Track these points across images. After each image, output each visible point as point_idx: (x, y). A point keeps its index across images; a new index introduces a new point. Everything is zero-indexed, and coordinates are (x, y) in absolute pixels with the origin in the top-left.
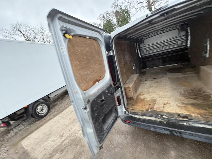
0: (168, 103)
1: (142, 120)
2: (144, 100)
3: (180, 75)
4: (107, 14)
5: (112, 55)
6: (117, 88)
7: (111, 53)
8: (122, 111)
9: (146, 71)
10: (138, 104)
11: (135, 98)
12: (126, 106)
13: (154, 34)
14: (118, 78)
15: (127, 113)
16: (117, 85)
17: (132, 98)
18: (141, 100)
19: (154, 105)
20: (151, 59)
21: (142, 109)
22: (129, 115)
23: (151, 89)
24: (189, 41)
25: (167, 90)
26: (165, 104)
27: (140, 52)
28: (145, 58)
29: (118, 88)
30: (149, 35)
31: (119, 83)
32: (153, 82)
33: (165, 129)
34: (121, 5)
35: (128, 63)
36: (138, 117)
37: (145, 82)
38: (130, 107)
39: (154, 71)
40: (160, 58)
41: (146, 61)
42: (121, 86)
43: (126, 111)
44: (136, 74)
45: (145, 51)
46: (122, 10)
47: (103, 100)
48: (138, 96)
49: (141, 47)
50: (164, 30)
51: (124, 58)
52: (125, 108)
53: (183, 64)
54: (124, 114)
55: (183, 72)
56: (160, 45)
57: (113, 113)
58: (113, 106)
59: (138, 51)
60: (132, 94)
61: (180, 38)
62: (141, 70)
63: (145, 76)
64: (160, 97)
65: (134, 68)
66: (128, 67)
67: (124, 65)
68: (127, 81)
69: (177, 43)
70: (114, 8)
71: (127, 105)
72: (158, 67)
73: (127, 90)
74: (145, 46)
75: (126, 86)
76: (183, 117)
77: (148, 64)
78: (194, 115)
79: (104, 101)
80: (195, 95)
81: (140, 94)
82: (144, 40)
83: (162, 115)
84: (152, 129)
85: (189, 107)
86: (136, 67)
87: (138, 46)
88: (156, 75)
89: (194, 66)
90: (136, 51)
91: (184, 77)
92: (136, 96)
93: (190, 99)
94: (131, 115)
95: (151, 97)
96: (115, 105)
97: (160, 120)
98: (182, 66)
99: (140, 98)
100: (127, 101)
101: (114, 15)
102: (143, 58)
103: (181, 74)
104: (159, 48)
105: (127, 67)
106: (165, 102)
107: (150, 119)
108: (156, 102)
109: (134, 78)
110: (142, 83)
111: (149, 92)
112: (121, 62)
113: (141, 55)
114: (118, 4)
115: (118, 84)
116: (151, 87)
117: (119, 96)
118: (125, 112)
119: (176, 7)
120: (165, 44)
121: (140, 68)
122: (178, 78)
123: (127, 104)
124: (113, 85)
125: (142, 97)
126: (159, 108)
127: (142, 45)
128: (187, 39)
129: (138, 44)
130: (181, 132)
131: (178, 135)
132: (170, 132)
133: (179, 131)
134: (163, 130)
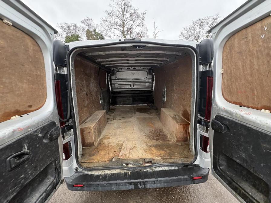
0: (134, 147)
1: (102, 176)
2: (108, 146)
3: (146, 116)
4: (75, 27)
5: (66, 75)
6: (67, 129)
7: (65, 71)
8: (70, 169)
9: (115, 108)
10: (100, 152)
11: (96, 144)
12: (80, 159)
13: (127, 69)
14: (71, 111)
15: (80, 170)
16: (67, 124)
17: (92, 144)
18: (105, 146)
19: (120, 151)
20: (122, 95)
21: (104, 160)
22: (82, 174)
23: (119, 130)
24: (154, 85)
25: (135, 131)
26: (131, 149)
27: (111, 84)
28: (116, 93)
29: (69, 129)
30: (122, 69)
31: (73, 120)
32: (121, 121)
33: (129, 183)
34: (95, 26)
35: (94, 94)
36: (96, 173)
37: (113, 122)
38: (86, 159)
39: (124, 109)
40: (130, 96)
41: (117, 96)
42: (75, 125)
43: (78, 167)
44: (103, 110)
45: (116, 85)
46: (96, 33)
47: (24, 154)
48: (101, 140)
49: (112, 79)
50: (136, 68)
51: (88, 86)
52: (78, 162)
53: (149, 105)
54: (73, 173)
55: (149, 113)
56: (131, 82)
57: (49, 176)
58: (51, 163)
59: (109, 82)
60: (92, 138)
61: (147, 80)
62: (110, 107)
63: (113, 114)
64: (128, 140)
65: (100, 103)
66: (92, 99)
67: (86, 95)
68: (87, 118)
69: (146, 84)
70: (86, 25)
71: (82, 157)
72: (128, 105)
73: (85, 133)
74: (117, 79)
75: (85, 126)
76: (148, 162)
77: (118, 100)
78: (156, 158)
79: (26, 157)
80: (158, 136)
81: (104, 138)
82: (117, 72)
83: (127, 164)
84: (114, 188)
85: (153, 149)
86: (104, 101)
87: (109, 77)
88: (126, 114)
89: (156, 108)
90: (107, 83)
91: (150, 118)
92: (99, 140)
93: (153, 141)
94: (86, 172)
95: (117, 140)
96: (57, 160)
97: (125, 171)
98: (148, 107)
99: (104, 143)
100: (83, 149)
101: (85, 33)
102: (113, 92)
103: (148, 115)
104: (130, 84)
105: (90, 99)
106: (131, 146)
107: (113, 172)
108: (123, 148)
109: (99, 115)
110: (108, 122)
111: (115, 135)
112: (82, 90)
113: (112, 89)
114: (92, 23)
115: (70, 122)
116: (119, 127)
117: (69, 142)
118: (76, 169)
119: (147, 45)
120: (136, 83)
121: (109, 104)
122: (145, 119)
123: (83, 155)
124: (58, 123)
125: (106, 142)
126: (125, 155)
127: (113, 77)
128: (153, 83)
129: (109, 74)
130: (145, 182)
131: (142, 187)
132: (134, 185)
133: (143, 182)
134: (128, 184)
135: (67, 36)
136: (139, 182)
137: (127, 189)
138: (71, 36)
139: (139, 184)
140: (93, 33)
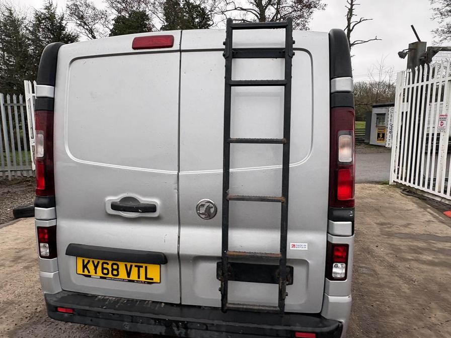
33: (155, 320)
84: (127, 326)
130: (188, 322)
131: (180, 334)
132: (166, 326)
133: (183, 322)
134: (152, 322)
135: (119, 18)
136: (174, 321)
137: (151, 332)
138: (127, 16)
139: (174, 324)
140: (182, 5)
